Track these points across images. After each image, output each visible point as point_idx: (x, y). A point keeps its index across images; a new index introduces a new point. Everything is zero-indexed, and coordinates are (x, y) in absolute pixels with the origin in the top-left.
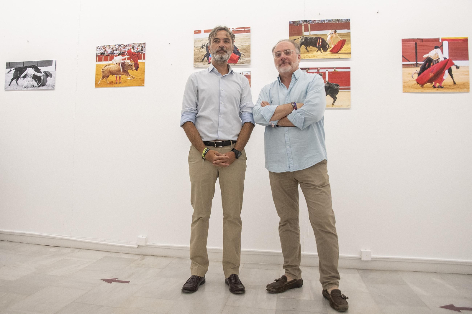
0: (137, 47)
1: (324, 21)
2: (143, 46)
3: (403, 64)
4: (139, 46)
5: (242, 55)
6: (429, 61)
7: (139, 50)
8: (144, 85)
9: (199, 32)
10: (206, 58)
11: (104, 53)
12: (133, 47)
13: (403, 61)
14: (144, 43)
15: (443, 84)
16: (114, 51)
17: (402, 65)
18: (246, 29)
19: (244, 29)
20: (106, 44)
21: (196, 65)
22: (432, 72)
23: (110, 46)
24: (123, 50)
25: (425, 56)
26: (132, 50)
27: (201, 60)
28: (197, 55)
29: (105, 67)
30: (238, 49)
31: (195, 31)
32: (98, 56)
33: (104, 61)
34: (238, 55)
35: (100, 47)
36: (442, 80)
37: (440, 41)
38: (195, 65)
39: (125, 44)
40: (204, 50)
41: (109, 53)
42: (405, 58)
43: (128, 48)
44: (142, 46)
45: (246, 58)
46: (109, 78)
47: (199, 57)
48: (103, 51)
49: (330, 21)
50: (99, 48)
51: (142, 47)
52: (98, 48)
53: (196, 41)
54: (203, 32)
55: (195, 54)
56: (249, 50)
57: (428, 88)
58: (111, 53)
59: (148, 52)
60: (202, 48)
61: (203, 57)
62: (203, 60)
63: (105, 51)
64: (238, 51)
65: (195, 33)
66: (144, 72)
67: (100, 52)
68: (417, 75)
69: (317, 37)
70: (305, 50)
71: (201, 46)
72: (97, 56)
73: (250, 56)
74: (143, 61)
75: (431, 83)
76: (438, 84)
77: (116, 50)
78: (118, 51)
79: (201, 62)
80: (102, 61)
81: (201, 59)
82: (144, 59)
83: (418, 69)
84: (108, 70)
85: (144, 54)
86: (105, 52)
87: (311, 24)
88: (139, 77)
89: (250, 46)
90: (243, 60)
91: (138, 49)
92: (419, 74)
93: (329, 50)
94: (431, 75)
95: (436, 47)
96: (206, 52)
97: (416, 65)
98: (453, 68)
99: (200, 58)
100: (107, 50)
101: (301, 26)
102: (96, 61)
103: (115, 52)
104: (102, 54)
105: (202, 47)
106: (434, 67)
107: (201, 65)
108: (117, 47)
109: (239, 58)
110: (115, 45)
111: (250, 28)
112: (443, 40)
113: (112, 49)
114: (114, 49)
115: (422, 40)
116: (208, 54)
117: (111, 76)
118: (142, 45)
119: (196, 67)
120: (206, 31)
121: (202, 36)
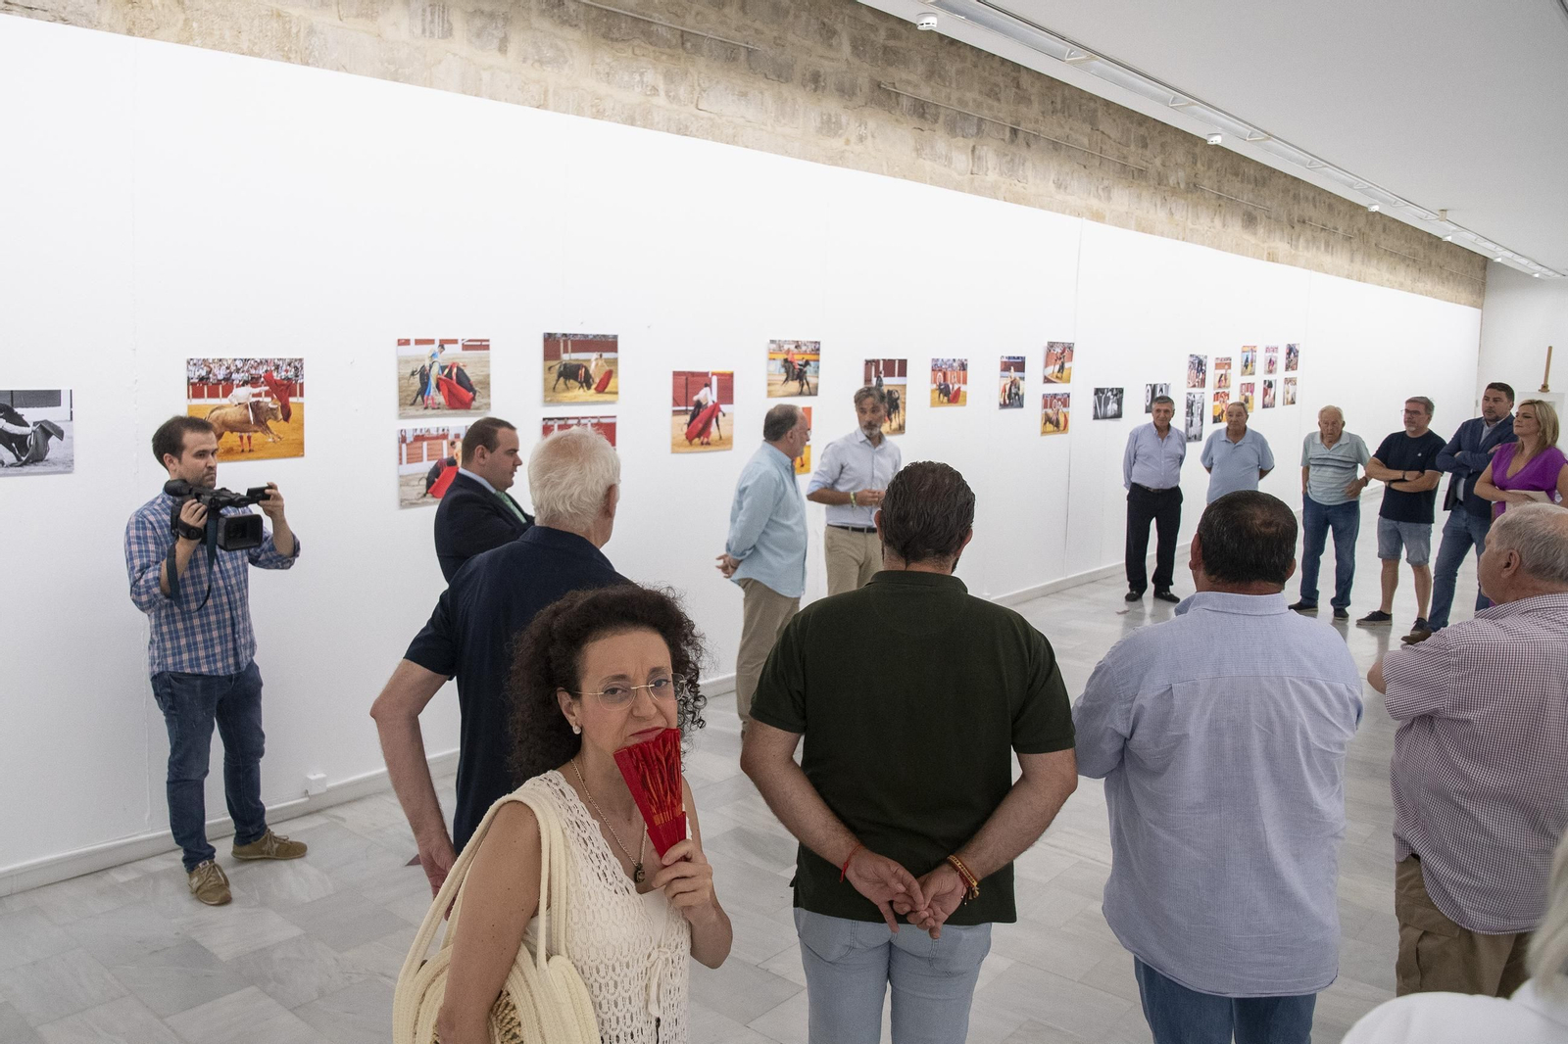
0: (284, 368)
1: (587, 336)
2: (299, 366)
3: (674, 411)
4: (289, 365)
5: (477, 394)
6: (698, 405)
7: (291, 374)
8: (303, 456)
9: (407, 342)
10: (420, 398)
11: (208, 378)
12: (277, 367)
13: (674, 405)
14: (301, 360)
15: (710, 439)
16: (231, 373)
17: (671, 413)
18: (482, 343)
19: (479, 343)
20: (211, 356)
21: (403, 411)
22: (700, 422)
23: (220, 360)
24: (253, 371)
25: (695, 398)
26: (275, 374)
27: (412, 401)
28: (404, 391)
29: (212, 412)
30: (472, 380)
31: (399, 340)
32: (194, 384)
33: (208, 397)
34: (471, 393)
35: (195, 361)
36: (709, 433)
37: (710, 375)
38: (400, 412)
39: (258, 357)
41: (220, 377)
42: (676, 403)
43: (265, 368)
44: (297, 366)
46: (223, 440)
47: (408, 395)
48: (203, 373)
49: (595, 336)
50: (195, 364)
51: (296, 368)
52: (191, 363)
53: (402, 362)
54: (412, 342)
55: (401, 390)
56: (489, 384)
57: (696, 445)
58: (224, 379)
59: (308, 379)
60: (412, 377)
61: (415, 395)
62: (415, 401)
63: (209, 373)
64: (471, 385)
65: (399, 345)
66: (301, 426)
67: (197, 374)
68: (686, 426)
69: (579, 363)
70: (564, 386)
71: (410, 371)
72: (190, 383)
73: (489, 396)
74: (300, 400)
75: (699, 437)
76: (706, 440)
77: (238, 370)
78: (242, 375)
79: (412, 404)
80: (203, 395)
81: (410, 400)
82: (302, 395)
83: (687, 418)
84: (221, 419)
85: (302, 385)
86: (211, 375)
87: (572, 341)
88: (291, 438)
89: (488, 376)
91: (287, 371)
92: (689, 425)
93: (594, 386)
94: (700, 426)
95: (706, 385)
96: (419, 386)
97: (686, 412)
98: (720, 414)
99: (410, 398)
100: (216, 370)
101: (558, 341)
102: (188, 397)
103: (234, 376)
104: (201, 379)
105: (413, 374)
106: (703, 414)
107: (412, 410)
108: (239, 364)
109: (473, 399)
110: (235, 360)
111: (488, 341)
112: (713, 374)
113: (228, 368)
114: (233, 368)
115: (693, 374)
116: (422, 388)
117: (227, 434)
118: (296, 363)
119: (402, 416)
120: (418, 342)
121: (413, 350)
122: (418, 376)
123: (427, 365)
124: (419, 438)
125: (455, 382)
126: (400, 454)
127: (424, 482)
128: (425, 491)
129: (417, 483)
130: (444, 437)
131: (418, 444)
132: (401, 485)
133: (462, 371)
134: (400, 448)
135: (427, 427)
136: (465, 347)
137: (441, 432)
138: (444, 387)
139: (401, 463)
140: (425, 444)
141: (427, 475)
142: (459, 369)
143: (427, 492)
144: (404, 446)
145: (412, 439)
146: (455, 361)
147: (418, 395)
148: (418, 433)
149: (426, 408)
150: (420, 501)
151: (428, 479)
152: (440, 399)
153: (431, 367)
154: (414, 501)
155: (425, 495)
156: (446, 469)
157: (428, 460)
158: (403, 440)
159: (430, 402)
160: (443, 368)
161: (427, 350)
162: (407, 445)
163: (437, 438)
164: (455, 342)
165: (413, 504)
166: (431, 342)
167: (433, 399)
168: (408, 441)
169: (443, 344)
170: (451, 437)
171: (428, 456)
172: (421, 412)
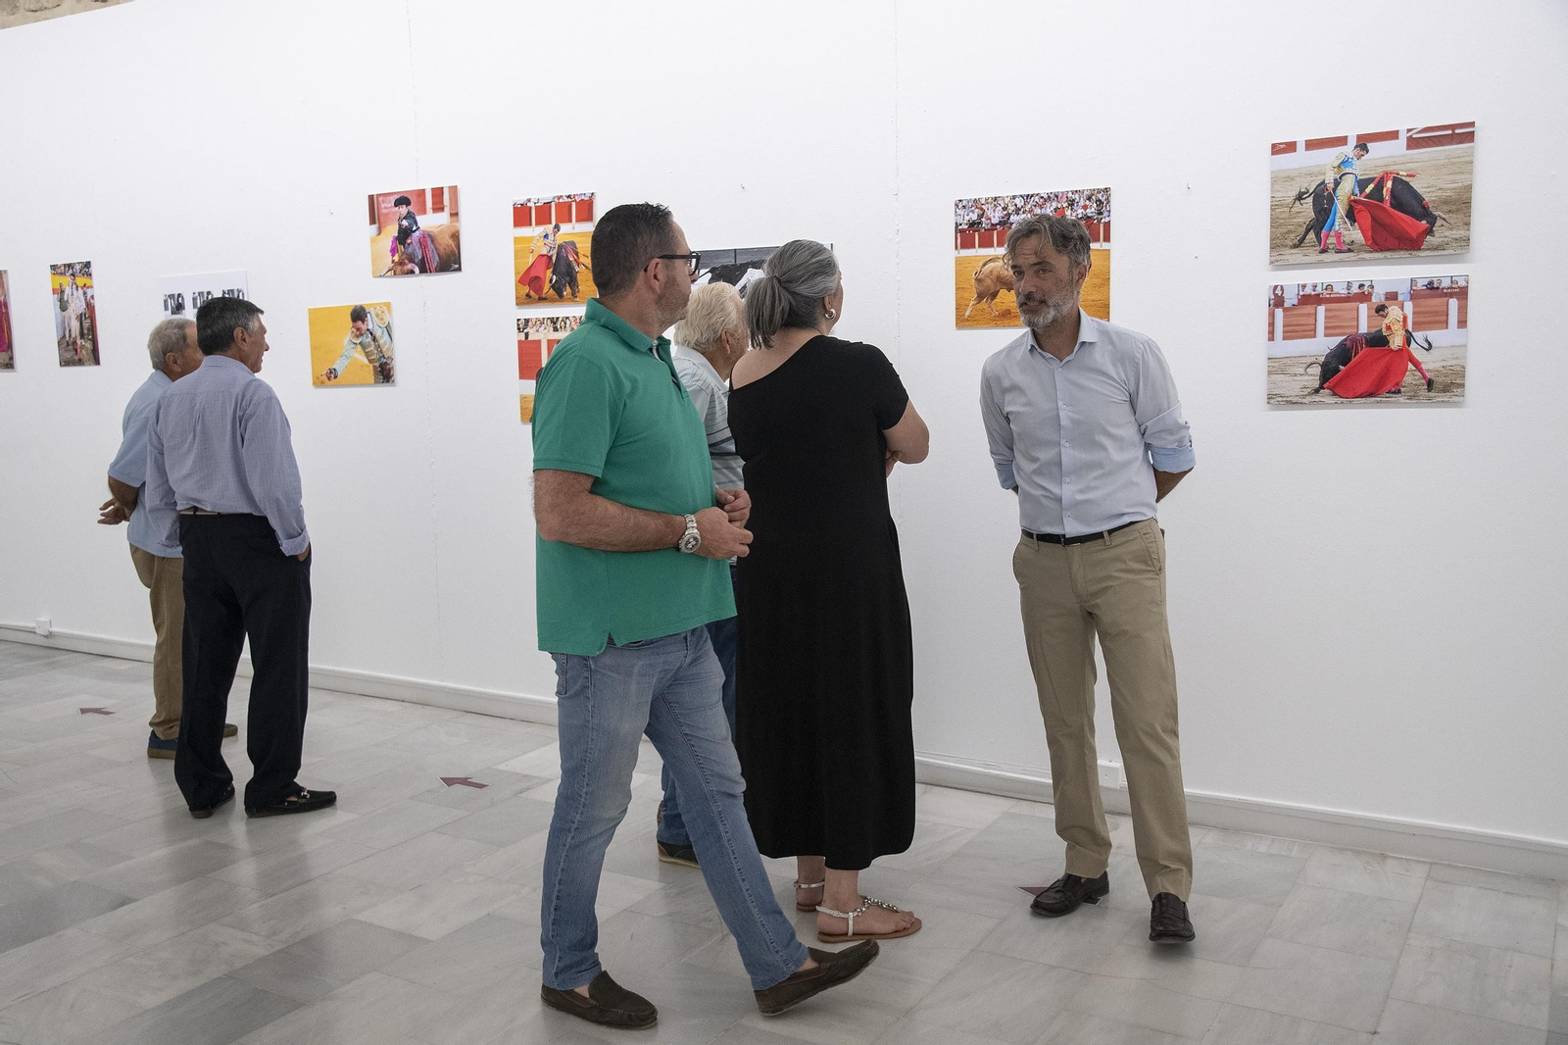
0: (1082, 203)
2: (1103, 200)
4: (1089, 199)
5: (1439, 222)
7: (1091, 211)
9: (1290, 147)
10: (1311, 235)
11: (980, 223)
12: (1071, 203)
14: (1106, 190)
16: (1009, 215)
18: (1457, 131)
19: (1450, 132)
20: (983, 194)
21: (1279, 258)
23: (995, 199)
24: (1038, 211)
26: (1068, 213)
27: (1296, 241)
28: (1281, 225)
29: (984, 265)
30: (1427, 199)
31: (1274, 146)
32: (962, 231)
33: (979, 247)
34: (1424, 222)
35: (964, 203)
38: (1273, 259)
39: (1044, 191)
40: (1307, 211)
41: (995, 221)
43: (1054, 205)
44: (1101, 199)
45: (1454, 232)
46: (997, 300)
47: (1288, 232)
48: (974, 217)
50: (964, 207)
51: (1099, 202)
52: (960, 206)
53: (1277, 179)
54: (1301, 147)
55: (1275, 223)
56: (1467, 203)
58: (1000, 223)
59: (1118, 216)
60: (1297, 202)
62: (1302, 241)
63: (981, 216)
64: (1425, 208)
65: (1273, 153)
66: (1106, 281)
67: (967, 218)
71: (1294, 193)
72: (958, 230)
73: (1468, 224)
74: (1105, 246)
77: (1017, 211)
78: (1024, 216)
79: (1295, 246)
80: (974, 247)
81: (1293, 239)
82: (1107, 239)
84: (995, 273)
85: (1107, 225)
86: (983, 219)
88: (1091, 298)
89: (1469, 188)
90: (1440, 240)
91: (1085, 207)
99: (1292, 236)
100: (989, 213)
102: (956, 248)
103: (1013, 218)
104: (972, 224)
105: (1300, 197)
107: (1296, 256)
108: (1019, 202)
109: (1429, 231)
110: (1014, 197)
111: (1472, 124)
113: (1004, 209)
114: (1011, 208)
116: (1318, 220)
117: (1003, 292)
118: (1100, 196)
119: (1276, 264)
120: (1311, 145)
121: (1301, 159)
122: (1310, 200)
123: (1330, 180)
124: (1309, 300)
125: (1387, 205)
126: (1272, 325)
127: (1317, 370)
128: (1317, 384)
129: (1302, 371)
130: (1364, 297)
131: (1309, 309)
132: (1270, 373)
133: (1407, 184)
134: (1272, 315)
135: (1327, 281)
136: (1414, 143)
137: (1355, 290)
138: (1365, 217)
139: (1271, 338)
140: (1321, 310)
141: (1323, 359)
142: (1397, 181)
143: (1321, 387)
144: (1279, 312)
145: (1295, 302)
146: (1391, 169)
147: (1307, 231)
148: (1308, 291)
149: (1324, 251)
150: (1308, 399)
151: (1324, 366)
152: (1355, 234)
153: (1337, 183)
154: (1295, 400)
155: (1317, 391)
156: (1363, 351)
157: (1326, 335)
158: (1278, 301)
159: (1332, 240)
160: (1362, 184)
161: (1329, 157)
162: (1285, 310)
163: (1347, 299)
164: (1393, 135)
165: (1291, 403)
166: (1341, 141)
167: (1338, 235)
168: (1286, 305)
169: (1363, 143)
170: (1378, 298)
171: (1326, 328)
172: (1314, 257)
